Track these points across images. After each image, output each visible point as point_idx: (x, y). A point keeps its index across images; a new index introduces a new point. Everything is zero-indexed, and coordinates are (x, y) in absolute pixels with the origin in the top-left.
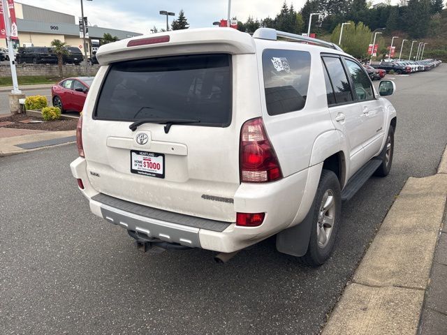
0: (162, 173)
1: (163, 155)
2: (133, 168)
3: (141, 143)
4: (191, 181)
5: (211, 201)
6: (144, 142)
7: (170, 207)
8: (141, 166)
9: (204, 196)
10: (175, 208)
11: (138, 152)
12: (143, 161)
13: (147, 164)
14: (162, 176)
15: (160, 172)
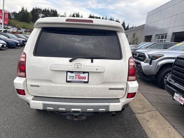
0: (87, 81)
1: (88, 72)
2: (68, 80)
3: (78, 68)
4: (104, 83)
5: (113, 90)
6: (79, 67)
7: (89, 96)
8: (74, 79)
9: (110, 89)
10: (92, 96)
11: (72, 72)
12: (75, 76)
13: (77, 78)
14: (87, 82)
15: (86, 80)
